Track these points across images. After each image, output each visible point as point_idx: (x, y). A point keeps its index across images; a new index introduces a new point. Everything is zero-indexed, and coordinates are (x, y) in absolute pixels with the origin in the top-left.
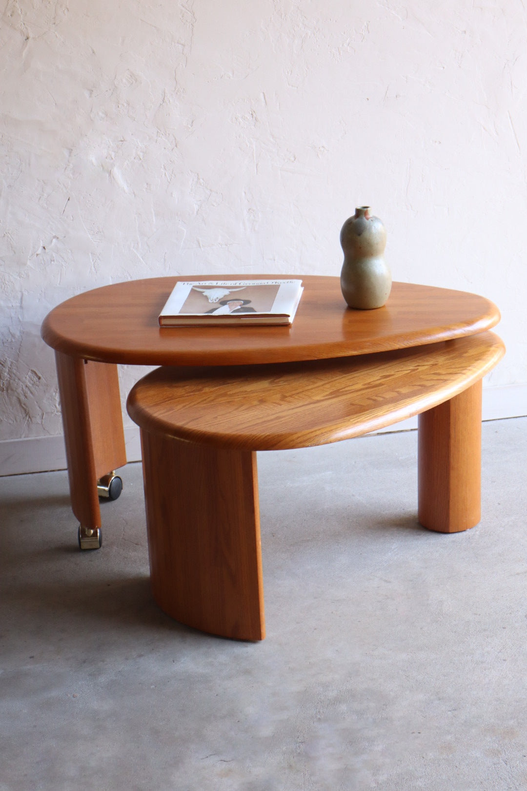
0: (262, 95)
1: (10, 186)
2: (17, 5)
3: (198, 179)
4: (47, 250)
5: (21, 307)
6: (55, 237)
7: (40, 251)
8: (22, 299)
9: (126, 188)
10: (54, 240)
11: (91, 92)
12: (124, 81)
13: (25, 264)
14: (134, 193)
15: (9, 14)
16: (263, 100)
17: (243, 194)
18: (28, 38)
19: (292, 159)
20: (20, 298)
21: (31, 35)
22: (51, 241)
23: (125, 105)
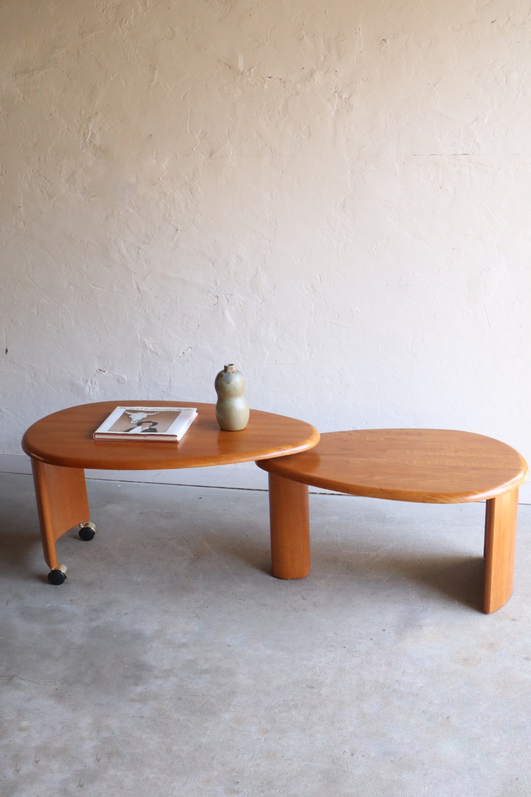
0: (318, 276)
1: (165, 315)
2: (172, 211)
3: (277, 322)
4: (185, 355)
5: (170, 386)
6: (190, 347)
7: (181, 354)
8: (170, 381)
9: (232, 323)
10: (189, 349)
11: (213, 264)
12: (233, 259)
13: (173, 362)
14: (237, 327)
15: (167, 215)
16: (319, 278)
17: (305, 335)
18: (177, 230)
19: (337, 317)
20: (169, 380)
21: (179, 229)
22: (188, 349)
23: (234, 273)
